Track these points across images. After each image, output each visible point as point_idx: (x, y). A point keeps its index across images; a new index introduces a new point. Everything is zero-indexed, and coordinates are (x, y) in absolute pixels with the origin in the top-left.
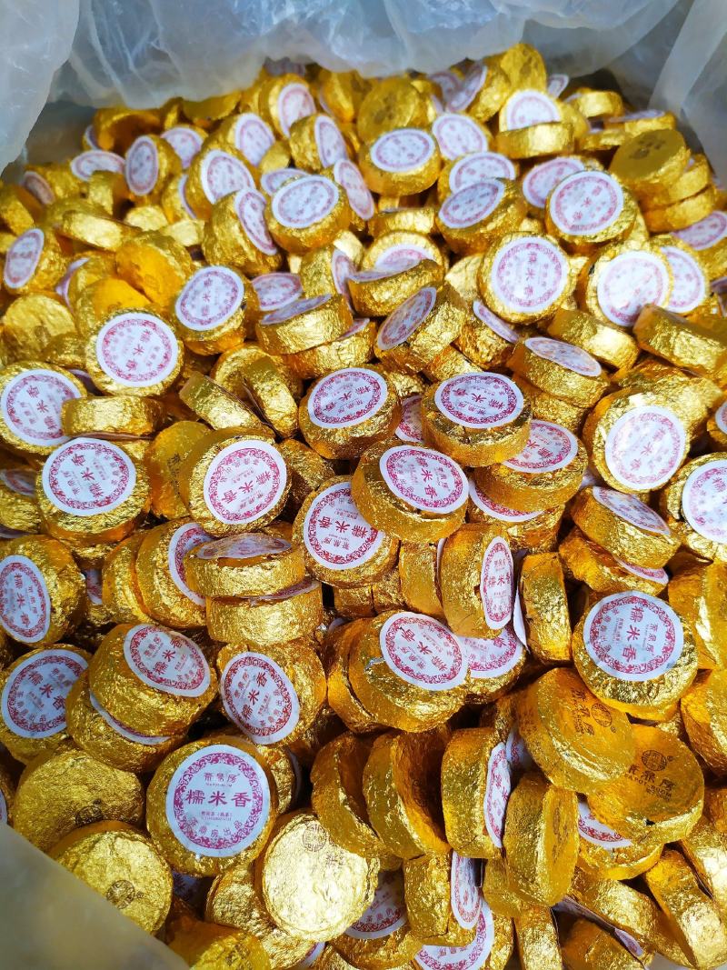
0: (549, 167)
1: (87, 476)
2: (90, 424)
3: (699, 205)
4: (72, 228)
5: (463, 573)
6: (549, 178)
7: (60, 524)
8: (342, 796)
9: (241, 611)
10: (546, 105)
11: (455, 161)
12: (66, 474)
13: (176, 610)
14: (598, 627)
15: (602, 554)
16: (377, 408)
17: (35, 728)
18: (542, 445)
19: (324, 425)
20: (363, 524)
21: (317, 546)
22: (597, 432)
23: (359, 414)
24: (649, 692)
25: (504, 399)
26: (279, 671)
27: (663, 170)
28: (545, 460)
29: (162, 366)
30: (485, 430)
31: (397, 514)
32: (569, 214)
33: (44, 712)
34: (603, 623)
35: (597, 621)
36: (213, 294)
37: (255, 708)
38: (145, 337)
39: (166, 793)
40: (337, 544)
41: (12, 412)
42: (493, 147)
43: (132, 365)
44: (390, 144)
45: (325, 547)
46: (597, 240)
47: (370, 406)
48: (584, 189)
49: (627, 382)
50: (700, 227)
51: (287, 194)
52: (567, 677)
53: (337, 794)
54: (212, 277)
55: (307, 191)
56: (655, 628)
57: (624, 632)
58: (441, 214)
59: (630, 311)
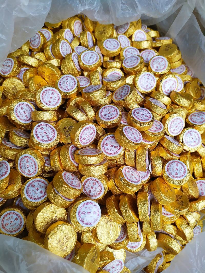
0: (146, 51)
1: (45, 133)
2: (43, 118)
3: (179, 63)
4: (24, 60)
5: (142, 157)
6: (146, 55)
7: (40, 146)
8: (116, 211)
9: (92, 168)
10: (143, 34)
11: (124, 48)
12: (40, 132)
13: (72, 168)
14: (168, 168)
15: (167, 151)
16: (118, 116)
17: (35, 199)
18: (156, 126)
19: (104, 120)
20: (118, 145)
21: (105, 151)
22: (166, 122)
23: (114, 118)
24: (181, 182)
25: (148, 115)
26: (100, 181)
27: (172, 55)
28: (157, 129)
29: (57, 102)
30: (145, 123)
31: (129, 144)
32: (155, 66)
33: (37, 195)
34: (170, 167)
35: (168, 167)
36: (69, 83)
37: (92, 191)
38: (53, 94)
39: (76, 213)
40: (110, 150)
41: (17, 114)
42: (132, 45)
43: (50, 102)
44: (108, 42)
45: (107, 151)
46: (161, 74)
47: (116, 116)
48: (159, 60)
49: (170, 110)
50: (178, 69)
51: (84, 55)
52: (161, 179)
53: (115, 210)
54: (68, 78)
55: (90, 54)
56: (181, 168)
57: (175, 170)
58: (123, 63)
59: (169, 92)
